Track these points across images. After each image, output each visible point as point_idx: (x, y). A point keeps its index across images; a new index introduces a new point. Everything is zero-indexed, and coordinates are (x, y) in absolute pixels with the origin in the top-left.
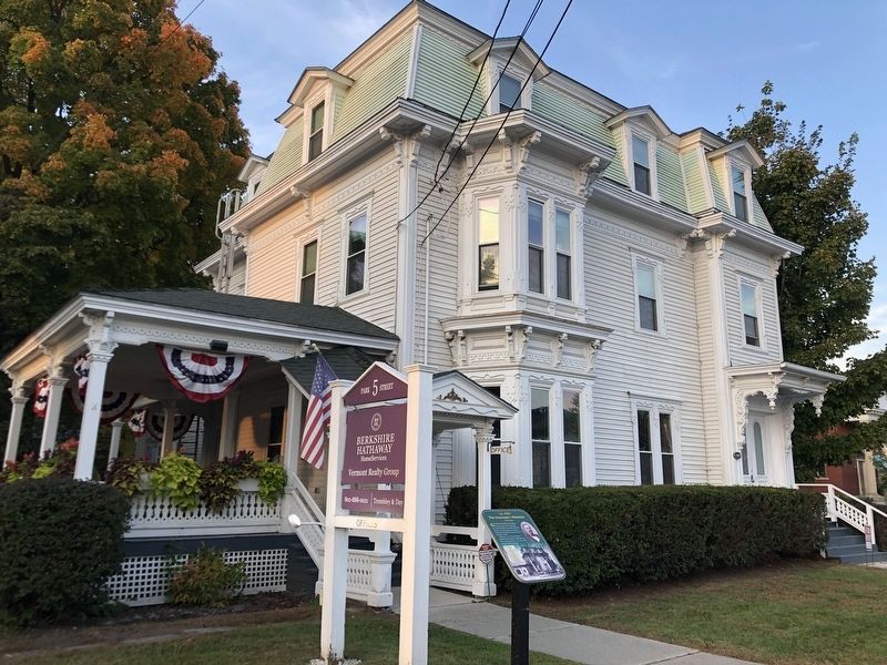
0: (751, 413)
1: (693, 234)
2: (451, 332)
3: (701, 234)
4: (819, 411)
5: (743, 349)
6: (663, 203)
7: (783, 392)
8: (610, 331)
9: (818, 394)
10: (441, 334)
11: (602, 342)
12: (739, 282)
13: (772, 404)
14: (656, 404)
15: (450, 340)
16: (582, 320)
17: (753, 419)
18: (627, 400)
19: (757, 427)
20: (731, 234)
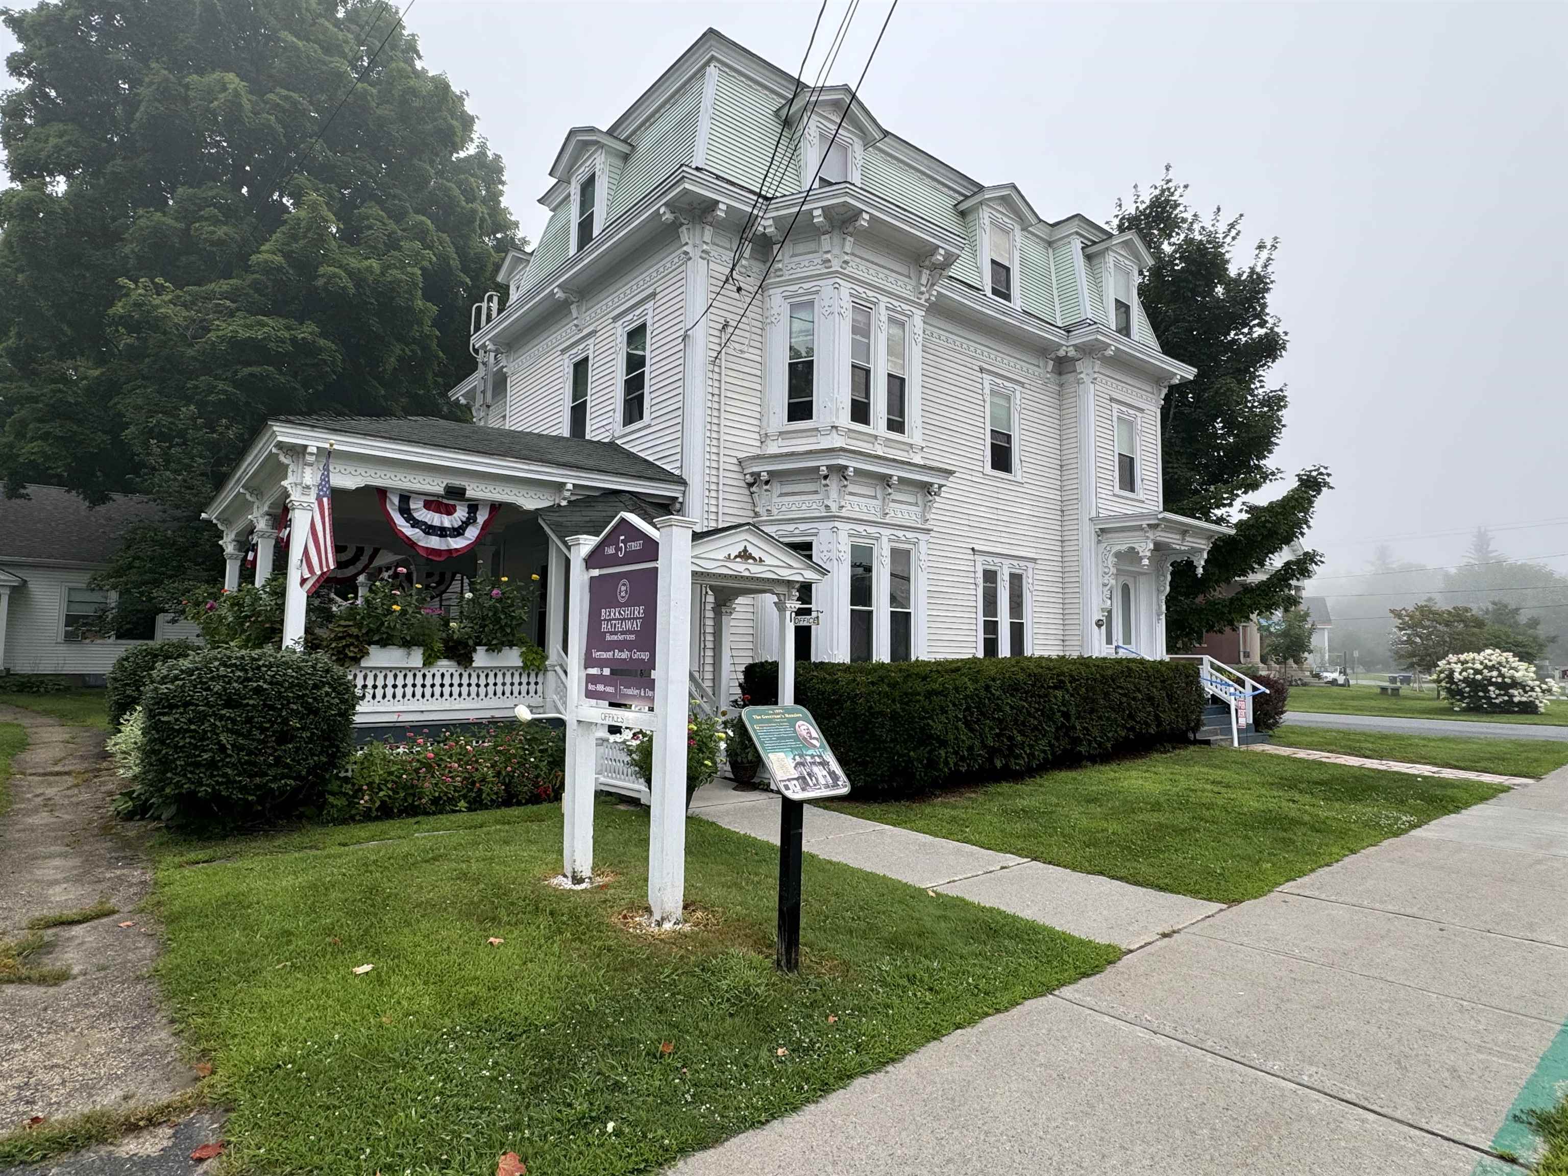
0: (1119, 573)
1: (1061, 353)
2: (752, 474)
3: (1072, 353)
4: (1200, 571)
5: (1114, 495)
6: (1025, 312)
7: (1158, 547)
8: (951, 473)
9: (1201, 551)
10: (742, 477)
11: (940, 486)
12: (1115, 414)
13: (1146, 562)
14: (1007, 562)
15: (750, 485)
16: (917, 459)
17: (1122, 579)
18: (971, 557)
19: (1126, 590)
20: (1109, 352)
